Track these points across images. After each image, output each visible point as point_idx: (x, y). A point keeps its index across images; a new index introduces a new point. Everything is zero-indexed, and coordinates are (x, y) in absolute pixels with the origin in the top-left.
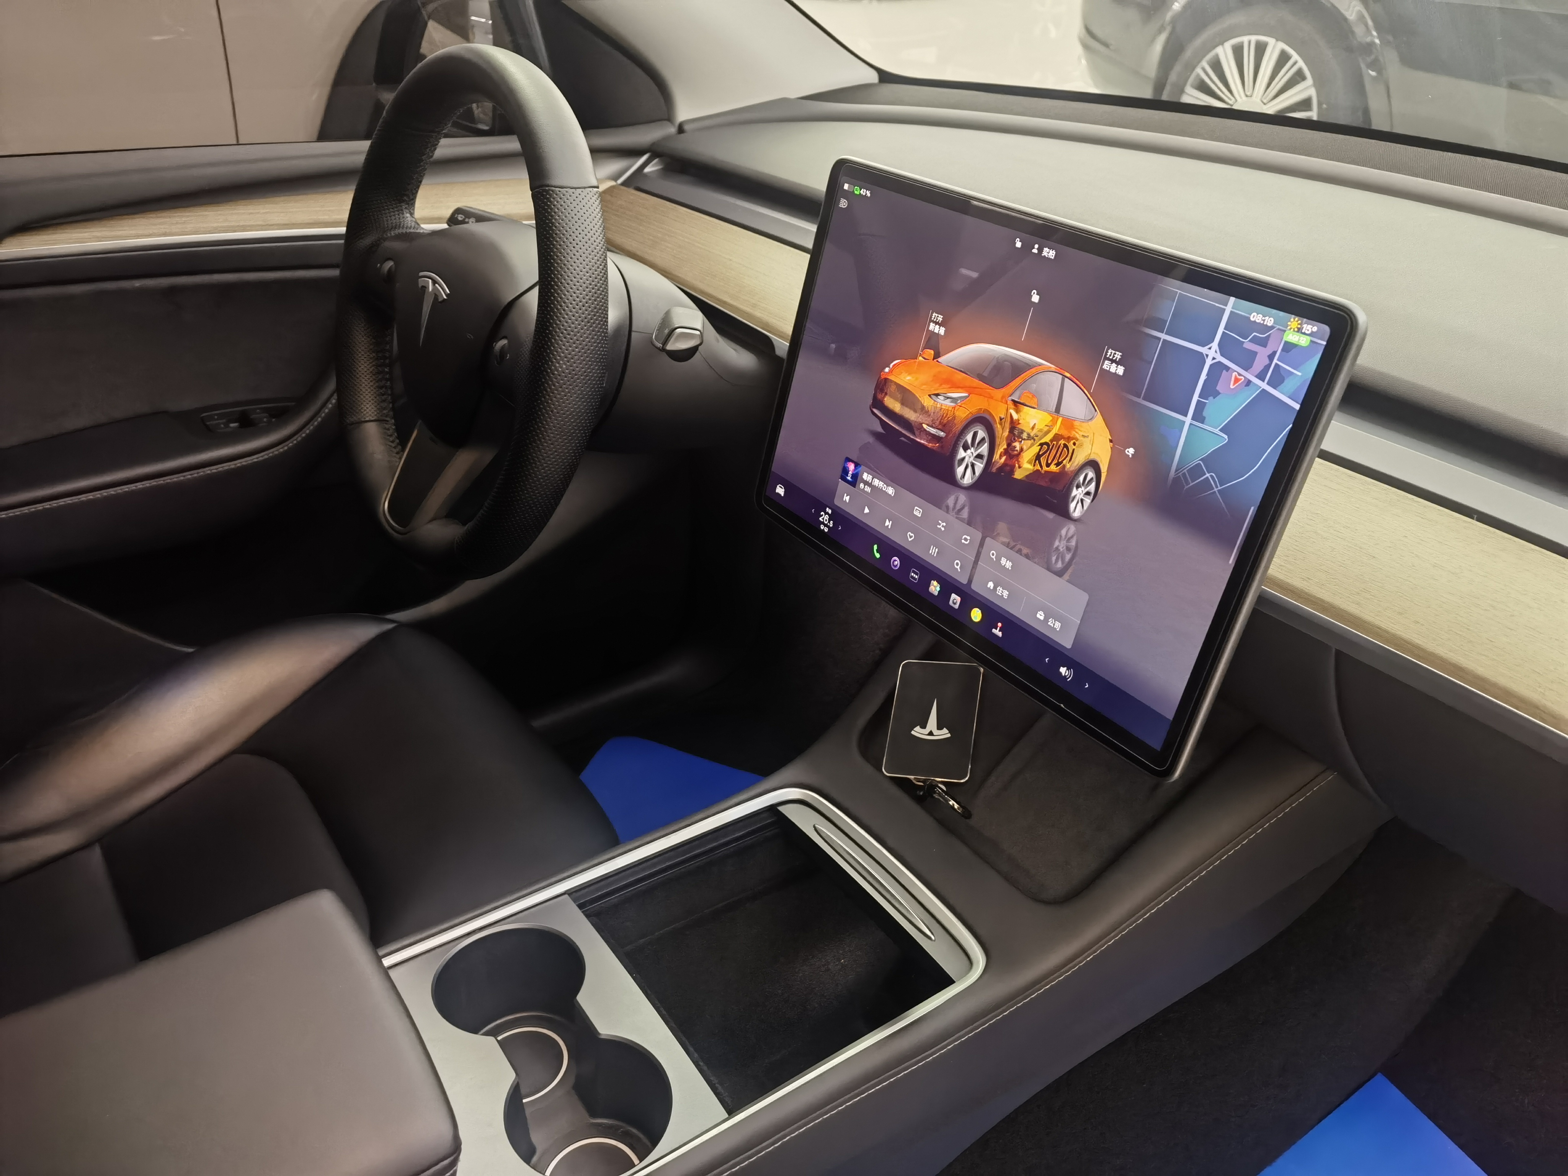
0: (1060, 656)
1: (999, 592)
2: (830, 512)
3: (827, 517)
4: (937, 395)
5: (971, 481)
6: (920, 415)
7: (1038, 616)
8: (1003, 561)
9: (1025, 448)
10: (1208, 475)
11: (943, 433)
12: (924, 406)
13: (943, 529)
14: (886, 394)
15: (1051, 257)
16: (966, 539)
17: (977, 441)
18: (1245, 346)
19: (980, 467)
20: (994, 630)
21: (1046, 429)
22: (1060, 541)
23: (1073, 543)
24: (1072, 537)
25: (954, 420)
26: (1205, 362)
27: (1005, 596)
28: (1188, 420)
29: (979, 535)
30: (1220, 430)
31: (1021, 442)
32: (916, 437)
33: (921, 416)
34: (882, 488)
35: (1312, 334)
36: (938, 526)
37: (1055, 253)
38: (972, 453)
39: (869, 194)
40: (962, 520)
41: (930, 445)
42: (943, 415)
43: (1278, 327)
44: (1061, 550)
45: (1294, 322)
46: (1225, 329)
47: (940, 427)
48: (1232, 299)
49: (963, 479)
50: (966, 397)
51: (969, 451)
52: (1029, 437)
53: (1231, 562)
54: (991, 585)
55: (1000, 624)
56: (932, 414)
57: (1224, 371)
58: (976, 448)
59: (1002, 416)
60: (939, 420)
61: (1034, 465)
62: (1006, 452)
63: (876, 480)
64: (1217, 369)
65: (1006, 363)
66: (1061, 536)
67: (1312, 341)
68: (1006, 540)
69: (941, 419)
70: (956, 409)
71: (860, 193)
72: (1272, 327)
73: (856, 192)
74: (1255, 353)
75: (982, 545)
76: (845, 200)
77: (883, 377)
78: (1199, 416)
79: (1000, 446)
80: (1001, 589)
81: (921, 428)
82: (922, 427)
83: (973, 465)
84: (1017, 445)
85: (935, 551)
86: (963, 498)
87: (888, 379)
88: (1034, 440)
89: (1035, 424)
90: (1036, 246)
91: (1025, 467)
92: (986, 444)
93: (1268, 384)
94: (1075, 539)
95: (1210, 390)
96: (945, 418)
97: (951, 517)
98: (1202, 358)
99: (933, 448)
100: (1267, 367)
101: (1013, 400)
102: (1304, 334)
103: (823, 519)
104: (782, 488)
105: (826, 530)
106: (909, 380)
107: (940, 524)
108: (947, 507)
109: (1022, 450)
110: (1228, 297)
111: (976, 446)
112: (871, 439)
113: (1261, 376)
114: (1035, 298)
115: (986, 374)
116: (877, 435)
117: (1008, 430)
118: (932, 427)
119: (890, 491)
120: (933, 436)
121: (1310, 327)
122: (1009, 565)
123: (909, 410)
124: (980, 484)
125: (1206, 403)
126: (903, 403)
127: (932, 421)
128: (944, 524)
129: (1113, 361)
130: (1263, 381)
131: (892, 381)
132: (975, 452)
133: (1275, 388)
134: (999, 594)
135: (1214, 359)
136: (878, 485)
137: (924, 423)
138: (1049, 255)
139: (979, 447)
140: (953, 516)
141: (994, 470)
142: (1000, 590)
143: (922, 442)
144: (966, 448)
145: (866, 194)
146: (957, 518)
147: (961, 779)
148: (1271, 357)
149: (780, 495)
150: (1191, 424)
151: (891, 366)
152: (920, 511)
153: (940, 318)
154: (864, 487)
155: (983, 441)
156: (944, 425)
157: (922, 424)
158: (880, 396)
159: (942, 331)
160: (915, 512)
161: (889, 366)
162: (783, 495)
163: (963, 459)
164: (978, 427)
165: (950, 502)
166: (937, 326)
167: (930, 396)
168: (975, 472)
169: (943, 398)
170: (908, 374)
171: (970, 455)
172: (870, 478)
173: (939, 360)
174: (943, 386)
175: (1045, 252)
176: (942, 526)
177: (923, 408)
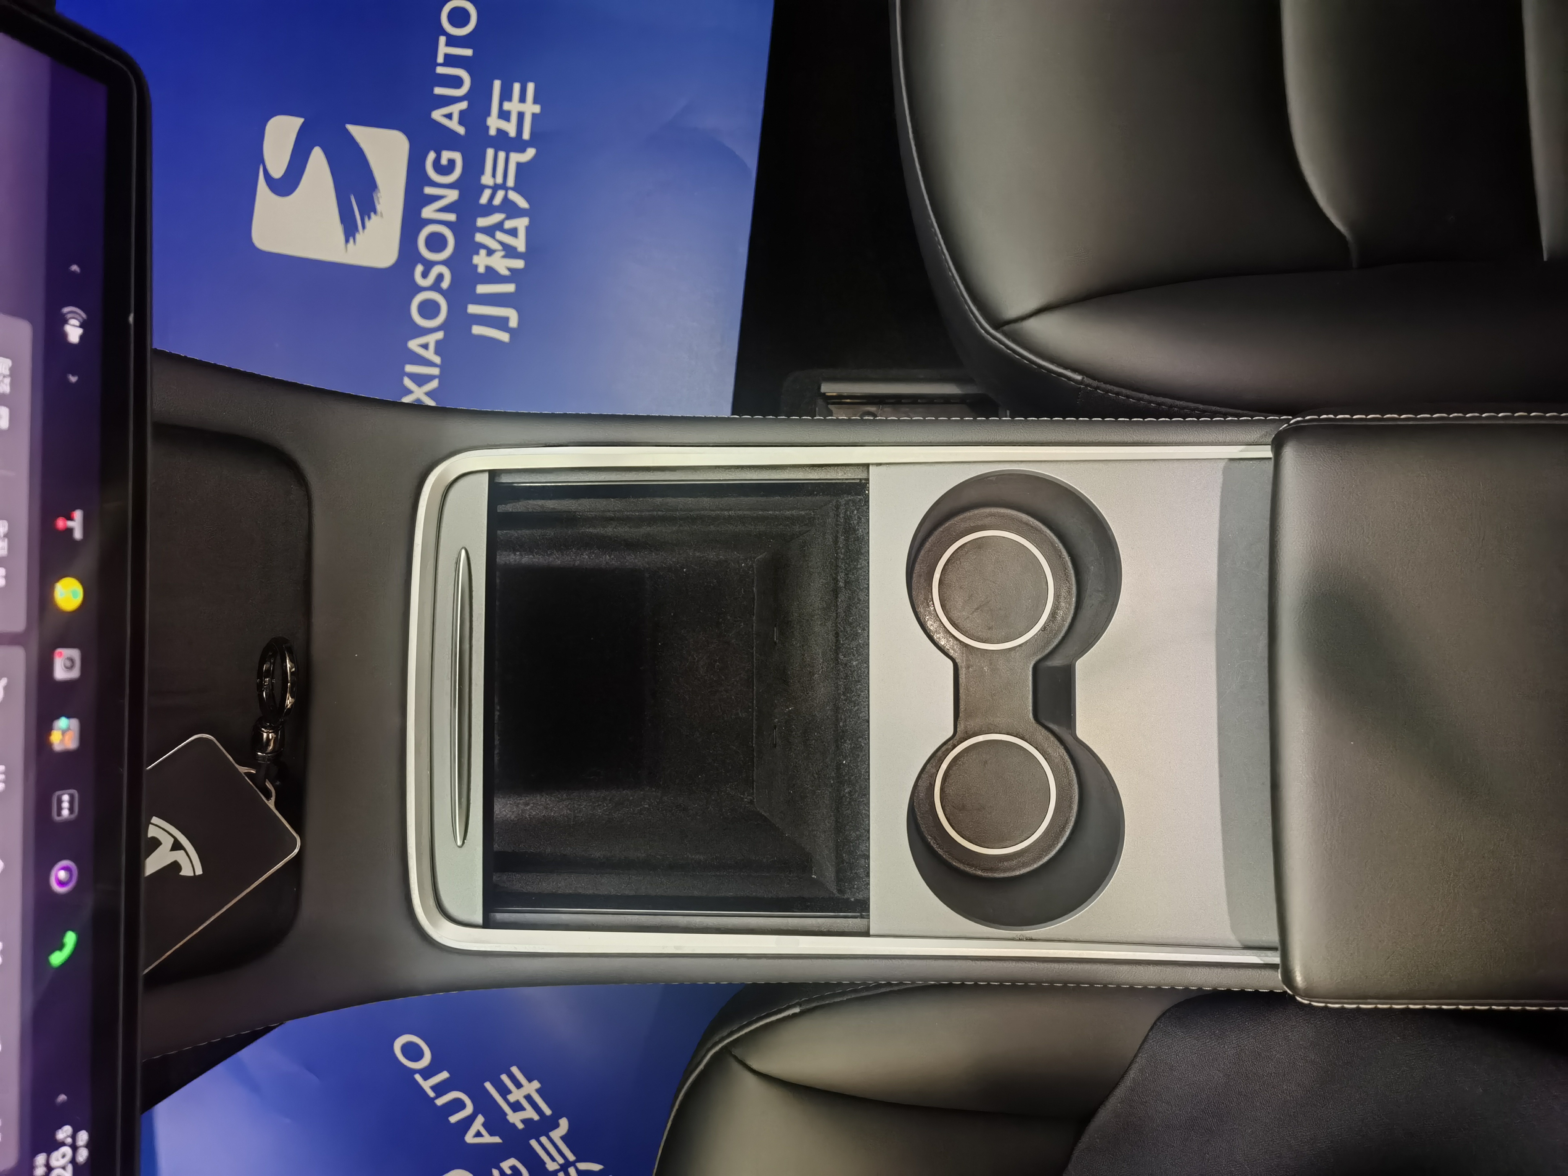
0: (51, 348)
20: (78, 535)
55: (61, 524)
147: (211, 740)
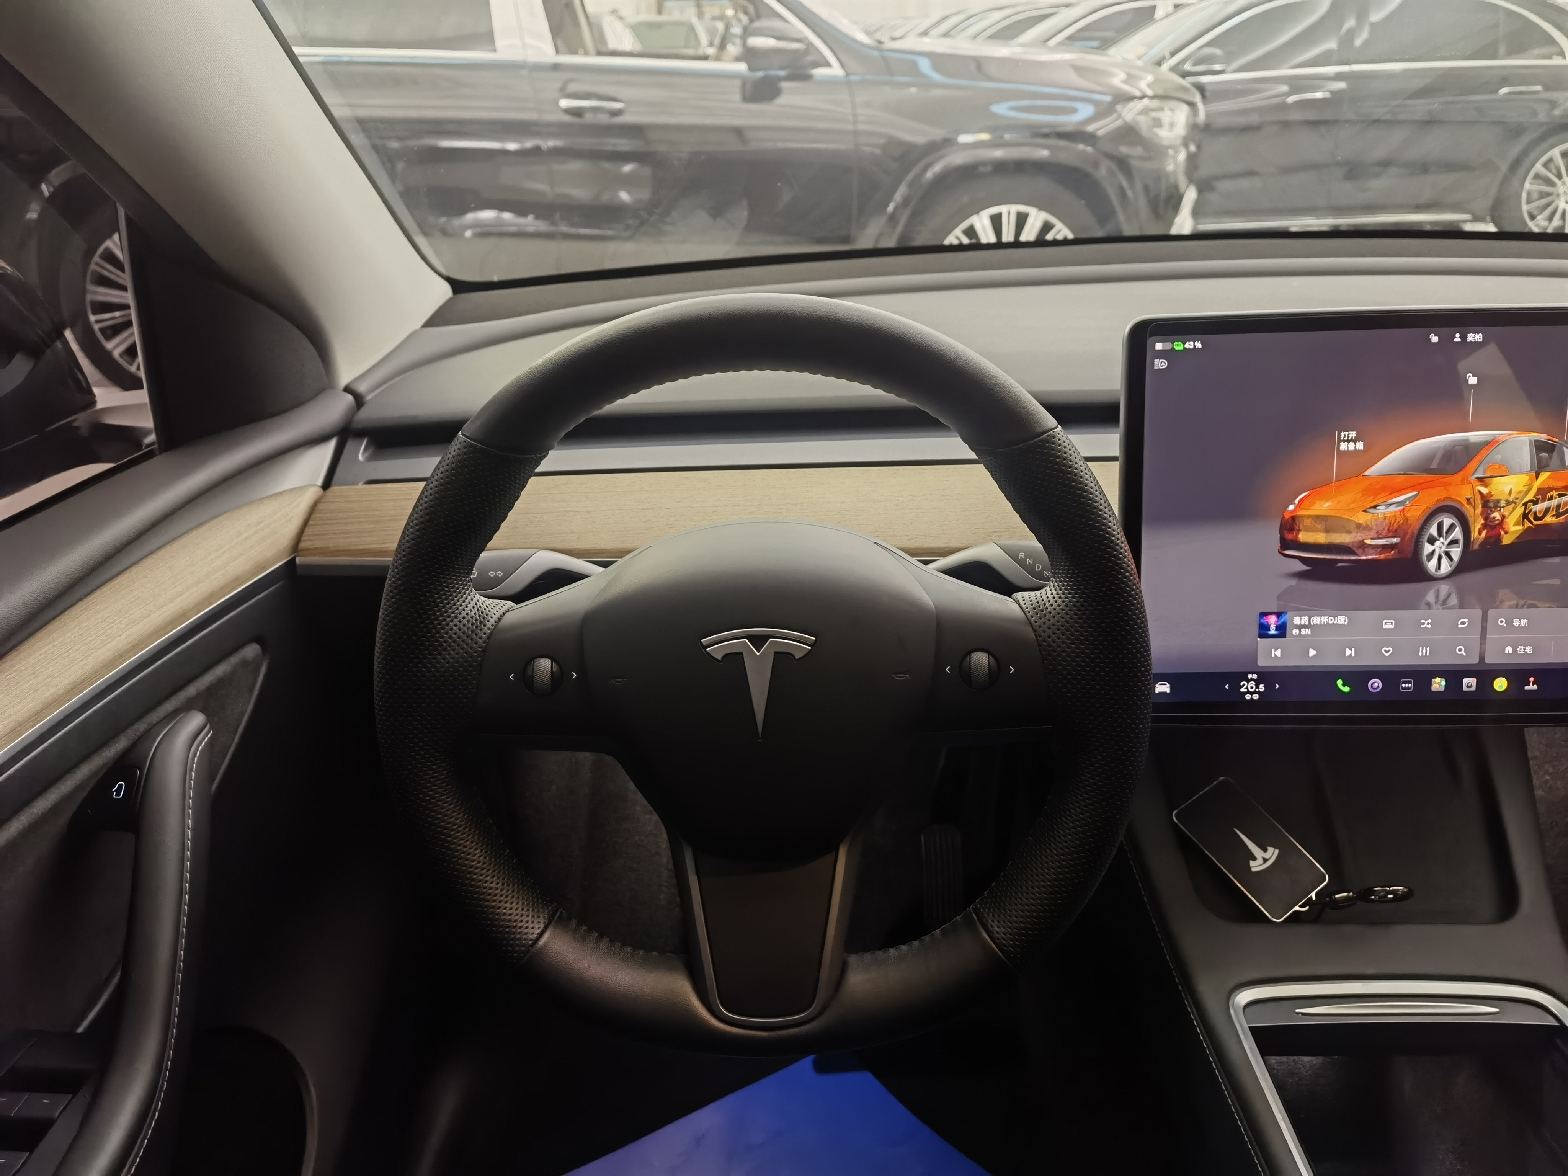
1: (1520, 651)
2: (1255, 676)
3: (1252, 684)
4: (1375, 507)
5: (1450, 569)
6: (1357, 533)
8: (1516, 622)
9: (1506, 514)
11: (1395, 539)
12: (1359, 523)
13: (1429, 626)
14: (1299, 531)
15: (1479, 340)
16: (1463, 623)
17: (1445, 529)
19: (1456, 552)
20: (1527, 688)
21: (1525, 489)
25: (1407, 521)
27: (1530, 651)
29: (1478, 613)
31: (1500, 510)
32: (1359, 556)
33: (1359, 534)
34: (1328, 622)
36: (1422, 626)
37: (1481, 335)
38: (1443, 543)
39: (1199, 345)
40: (1452, 608)
41: (1383, 556)
42: (1390, 523)
47: (1391, 534)
49: (1439, 571)
50: (1416, 496)
51: (1437, 543)
52: (1508, 503)
54: (1509, 650)
55: (1532, 679)
56: (1374, 527)
58: (1446, 536)
59: (1469, 497)
60: (1386, 529)
61: (1523, 525)
62: (1485, 526)
63: (1315, 618)
65: (1457, 447)
68: (1514, 602)
69: (1389, 527)
70: (1405, 511)
71: (1185, 348)
73: (1177, 348)
75: (1485, 619)
76: (1161, 360)
77: (1287, 516)
79: (1476, 525)
80: (1522, 648)
81: (1362, 545)
82: (1365, 544)
83: (1448, 554)
84: (1497, 515)
85: (1422, 652)
86: (1444, 588)
87: (1296, 515)
88: (1515, 503)
89: (1511, 489)
90: (1458, 335)
91: (1513, 529)
92: (1457, 529)
96: (1393, 524)
97: (1437, 611)
99: (1388, 557)
101: (1477, 478)
103: (1247, 688)
104: (1166, 684)
105: (1256, 697)
106: (1328, 506)
107: (1424, 624)
108: (1429, 605)
109: (1503, 517)
111: (1445, 534)
112: (1294, 582)
114: (1474, 380)
115: (1434, 465)
116: (1301, 575)
117: (1481, 506)
118: (1378, 538)
119: (1342, 620)
120: (1384, 547)
122: (1524, 622)
123: (1339, 535)
124: (1462, 568)
126: (1327, 531)
127: (1377, 533)
128: (1430, 621)
131: (1302, 516)
132: (1446, 540)
134: (1522, 653)
136: (1321, 621)
137: (1365, 539)
138: (1476, 338)
139: (1448, 535)
140: (1438, 609)
141: (1476, 547)
143: (1370, 557)
144: (1432, 541)
145: (1195, 346)
146: (1443, 609)
147: (1325, 880)
149: (1165, 693)
151: (1297, 501)
152: (1392, 623)
153: (1353, 434)
154: (1300, 631)
155: (1453, 528)
156: (1396, 530)
157: (1363, 541)
158: (1289, 536)
159: (1360, 446)
160: (1384, 627)
161: (1292, 502)
162: (1168, 691)
163: (1433, 552)
164: (1443, 517)
165: (1430, 597)
166: (1352, 444)
167: (1365, 511)
168: (1451, 559)
169: (1383, 507)
170: (1326, 501)
171: (1440, 545)
172: (1305, 620)
173: (1366, 473)
174: (1380, 496)
175: (1471, 337)
176: (1427, 624)
177: (1359, 526)
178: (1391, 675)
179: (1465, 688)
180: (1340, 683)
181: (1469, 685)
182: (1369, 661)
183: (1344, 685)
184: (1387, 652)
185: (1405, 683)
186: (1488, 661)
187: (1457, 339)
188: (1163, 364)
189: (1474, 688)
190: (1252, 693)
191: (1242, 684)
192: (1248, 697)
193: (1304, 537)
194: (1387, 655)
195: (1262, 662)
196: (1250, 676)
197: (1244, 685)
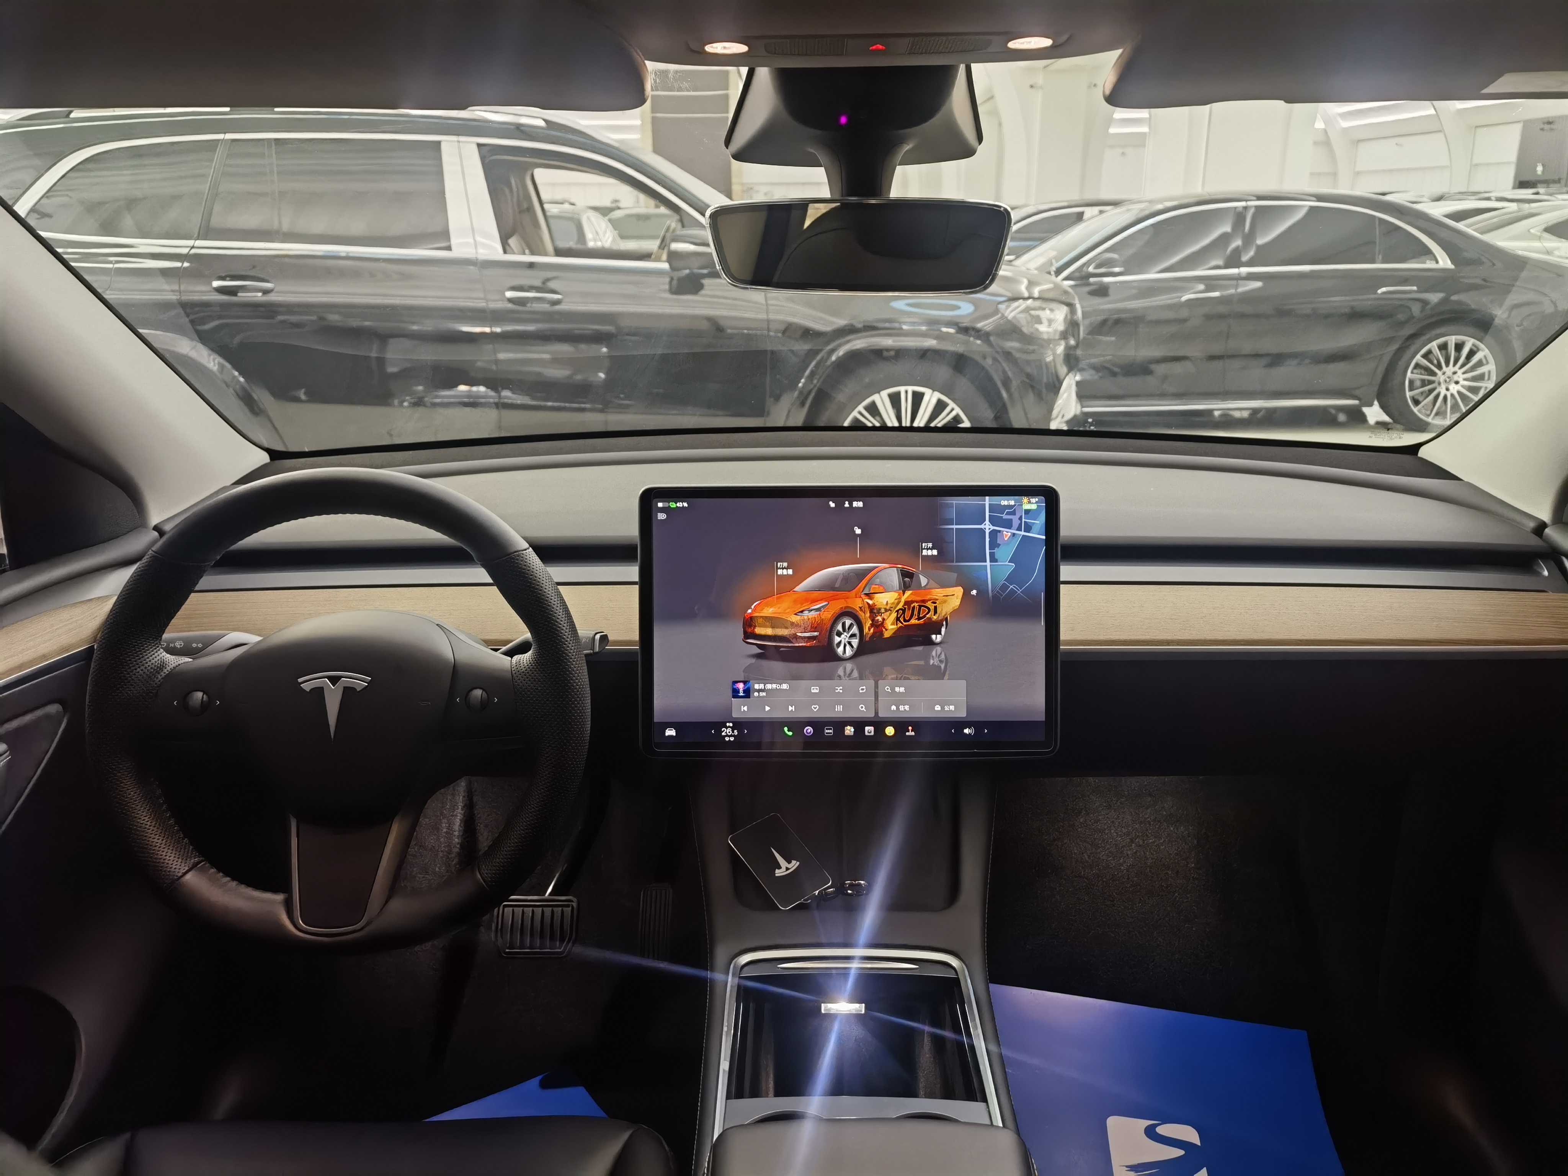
0: (960, 724)
2: (731, 725)
3: (729, 730)
4: (802, 612)
5: (852, 653)
6: (792, 629)
7: (936, 709)
8: (897, 689)
9: (885, 617)
10: (1011, 587)
11: (816, 633)
12: (792, 622)
13: (841, 691)
14: (755, 627)
15: (860, 506)
16: (862, 689)
17: (847, 627)
18: (1004, 518)
19: (855, 642)
20: (907, 734)
21: (897, 601)
22: (933, 660)
23: (943, 656)
24: (941, 653)
25: (823, 621)
26: (985, 532)
27: (907, 709)
28: (988, 563)
29: (872, 682)
30: (1008, 562)
31: (881, 615)
32: (794, 644)
33: (793, 629)
34: (776, 688)
35: (1036, 502)
36: (836, 691)
37: (862, 503)
38: (846, 636)
39: (685, 505)
40: (855, 679)
41: (808, 644)
42: (812, 622)
43: (1017, 504)
44: (936, 664)
45: (1025, 500)
46: (989, 512)
47: (813, 630)
48: (987, 498)
49: (845, 654)
50: (827, 605)
51: (843, 636)
52: (886, 610)
53: (1042, 624)
54: (894, 708)
55: (910, 728)
56: (802, 625)
57: (998, 533)
58: (848, 631)
59: (861, 606)
60: (810, 626)
61: (897, 625)
62: (872, 625)
63: (768, 685)
64: (994, 534)
65: (850, 574)
66: (933, 657)
67: (1037, 505)
68: (895, 676)
69: (812, 624)
70: (821, 615)
71: (677, 507)
72: (1015, 505)
73: (672, 506)
74: (1011, 520)
75: (876, 686)
76: (662, 514)
77: (747, 617)
78: (993, 559)
79: (866, 624)
80: (902, 706)
81: (795, 637)
82: (797, 635)
83: (850, 643)
84: (879, 618)
85: (840, 707)
86: (849, 666)
87: (753, 616)
88: (891, 610)
89: (887, 601)
90: (847, 503)
91: (891, 627)
92: (855, 626)
93: (1024, 531)
94: (943, 653)
95: (994, 545)
96: (814, 623)
97: (846, 681)
98: (983, 531)
99: (812, 645)
100: (1021, 524)
101: (865, 594)
102: (1033, 503)
103: (726, 733)
104: (672, 730)
105: (732, 739)
106: (772, 611)
107: (837, 689)
108: (840, 676)
109: (884, 619)
110: (984, 497)
112: (753, 661)
113: (1019, 529)
114: (858, 531)
115: (837, 585)
116: (758, 656)
117: (869, 612)
118: (805, 632)
119: (785, 686)
120: (809, 638)
121: (1034, 499)
122: (902, 690)
123: (780, 629)
124: (859, 653)
125: (994, 552)
126: (773, 627)
127: (804, 629)
128: (841, 688)
129: (927, 549)
130: (1021, 531)
131: (756, 617)
132: (848, 634)
133: (1029, 532)
134: (902, 710)
135: (989, 529)
136: (772, 687)
138: (858, 505)
139: (850, 631)
140: (846, 679)
141: (867, 639)
142: (901, 708)
143: (801, 644)
144: (839, 635)
145: (683, 505)
146: (849, 679)
148: (1020, 518)
149: (672, 736)
150: (990, 565)
151: (753, 607)
152: (817, 689)
153: (785, 564)
154: (759, 694)
155: (852, 625)
156: (816, 627)
157: (796, 634)
158: (750, 630)
159: (790, 572)
160: (812, 691)
161: (750, 608)
162: (674, 734)
163: (840, 642)
164: (844, 619)
165: (840, 672)
166: (785, 570)
167: (796, 614)
168: (852, 647)
169: (807, 612)
170: (771, 607)
171: (844, 638)
172: (762, 686)
173: (794, 590)
174: (805, 605)
175: (855, 504)
176: (839, 690)
177: (792, 624)
178: (818, 724)
179: (867, 733)
180: (786, 729)
181: (869, 731)
182: (804, 714)
183: (788, 731)
184: (815, 708)
185: (827, 729)
186: (880, 715)
187: (847, 505)
188: (663, 516)
189: (872, 734)
190: (729, 736)
191: (723, 730)
192: (727, 739)
193: (759, 631)
194: (815, 710)
195: (735, 715)
196: (728, 724)
197: (724, 730)
